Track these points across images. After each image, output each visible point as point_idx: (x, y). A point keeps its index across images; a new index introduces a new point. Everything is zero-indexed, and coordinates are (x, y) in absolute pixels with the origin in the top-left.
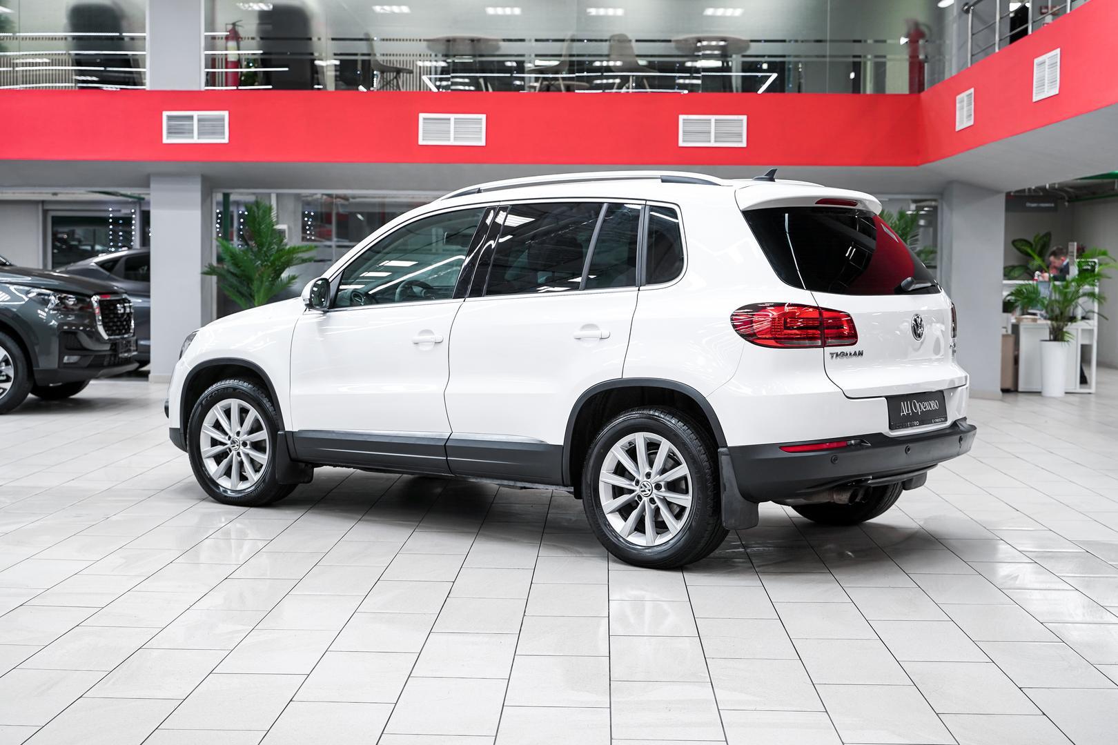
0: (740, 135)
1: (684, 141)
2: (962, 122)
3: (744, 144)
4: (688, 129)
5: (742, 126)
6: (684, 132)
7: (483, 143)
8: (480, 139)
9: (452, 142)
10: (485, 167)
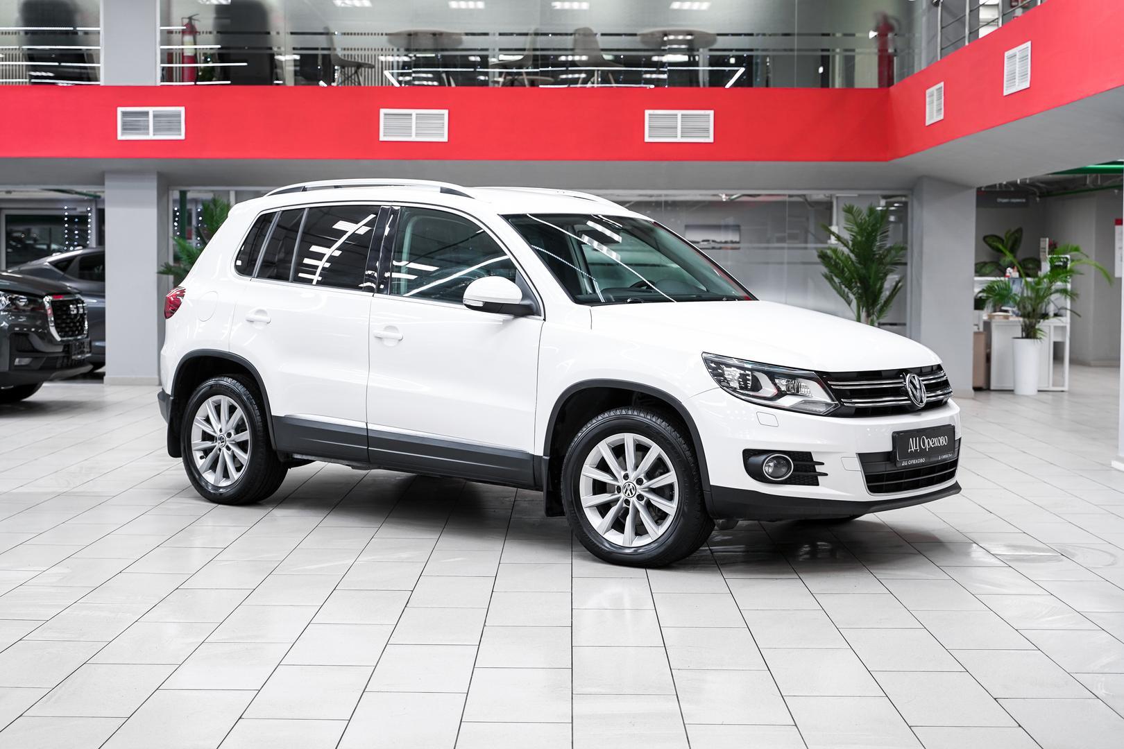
0: (707, 130)
1: (650, 137)
2: (932, 117)
3: (711, 140)
4: (654, 124)
5: (709, 121)
6: (650, 127)
7: (445, 139)
8: (442, 135)
9: (414, 138)
10: (448, 163)
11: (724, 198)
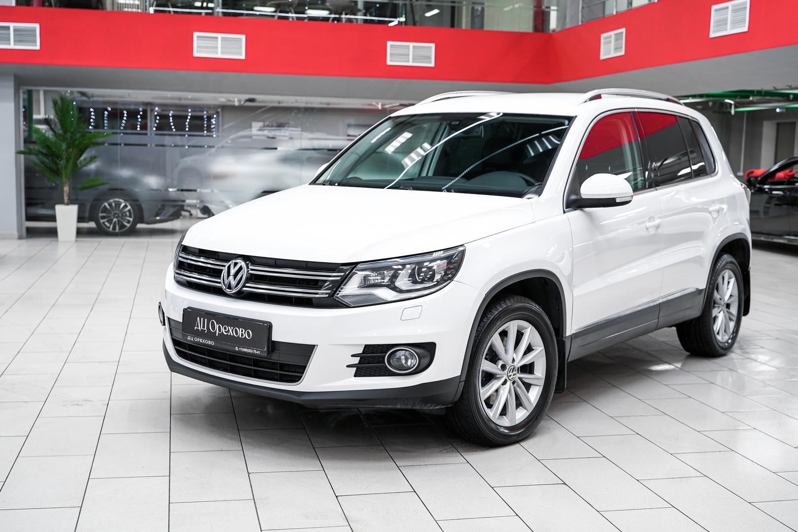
0: (430, 58)
1: (391, 61)
2: (608, 52)
3: (432, 65)
4: (394, 52)
5: (431, 52)
6: (391, 54)
7: (243, 57)
8: (240, 54)
9: (219, 55)
10: (244, 75)
11: (380, 107)
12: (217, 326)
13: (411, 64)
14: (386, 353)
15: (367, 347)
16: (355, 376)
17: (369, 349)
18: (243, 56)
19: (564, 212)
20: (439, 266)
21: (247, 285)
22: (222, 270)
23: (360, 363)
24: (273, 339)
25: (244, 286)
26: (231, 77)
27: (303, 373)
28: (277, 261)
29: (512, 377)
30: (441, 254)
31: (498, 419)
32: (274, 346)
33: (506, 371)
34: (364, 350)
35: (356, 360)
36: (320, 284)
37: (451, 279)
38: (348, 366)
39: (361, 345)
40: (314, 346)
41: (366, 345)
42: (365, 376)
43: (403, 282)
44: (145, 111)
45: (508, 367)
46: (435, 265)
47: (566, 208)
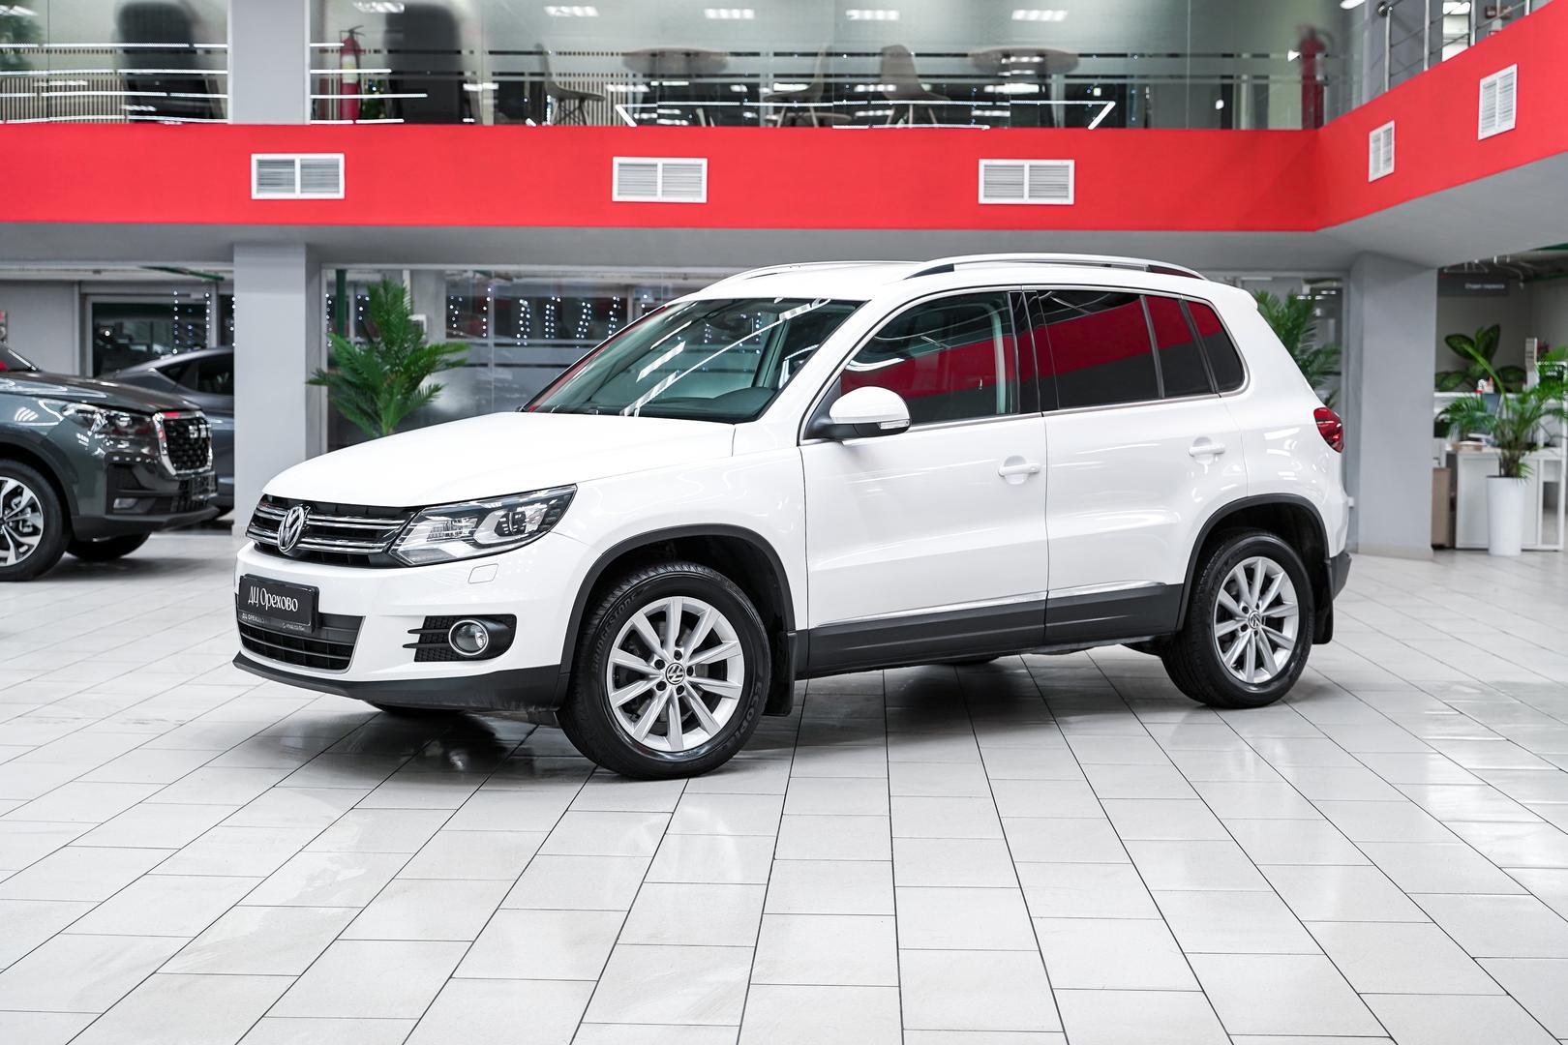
0: (1065, 187)
1: (986, 197)
2: (1377, 170)
3: (1071, 201)
5: (1067, 175)
6: (986, 183)
8: (699, 193)
9: (659, 198)
10: (706, 232)
12: (266, 596)
13: (1026, 200)
14: (449, 629)
15: (428, 619)
16: (416, 660)
17: (431, 622)
18: (703, 199)
19: (798, 444)
20: (533, 513)
21: (303, 540)
22: (280, 522)
23: (420, 641)
24: (321, 610)
25: (299, 542)
26: (684, 236)
27: (350, 656)
28: (339, 507)
29: (674, 679)
30: (542, 495)
31: (646, 737)
32: (322, 620)
33: (663, 671)
34: (425, 624)
35: (415, 638)
36: (378, 535)
37: (548, 530)
38: (405, 646)
39: (420, 617)
40: (362, 617)
41: (427, 617)
42: (427, 660)
43: (485, 534)
44: (623, 302)
45: (667, 665)
46: (529, 511)
47: (805, 439)
